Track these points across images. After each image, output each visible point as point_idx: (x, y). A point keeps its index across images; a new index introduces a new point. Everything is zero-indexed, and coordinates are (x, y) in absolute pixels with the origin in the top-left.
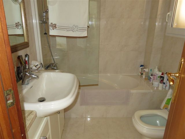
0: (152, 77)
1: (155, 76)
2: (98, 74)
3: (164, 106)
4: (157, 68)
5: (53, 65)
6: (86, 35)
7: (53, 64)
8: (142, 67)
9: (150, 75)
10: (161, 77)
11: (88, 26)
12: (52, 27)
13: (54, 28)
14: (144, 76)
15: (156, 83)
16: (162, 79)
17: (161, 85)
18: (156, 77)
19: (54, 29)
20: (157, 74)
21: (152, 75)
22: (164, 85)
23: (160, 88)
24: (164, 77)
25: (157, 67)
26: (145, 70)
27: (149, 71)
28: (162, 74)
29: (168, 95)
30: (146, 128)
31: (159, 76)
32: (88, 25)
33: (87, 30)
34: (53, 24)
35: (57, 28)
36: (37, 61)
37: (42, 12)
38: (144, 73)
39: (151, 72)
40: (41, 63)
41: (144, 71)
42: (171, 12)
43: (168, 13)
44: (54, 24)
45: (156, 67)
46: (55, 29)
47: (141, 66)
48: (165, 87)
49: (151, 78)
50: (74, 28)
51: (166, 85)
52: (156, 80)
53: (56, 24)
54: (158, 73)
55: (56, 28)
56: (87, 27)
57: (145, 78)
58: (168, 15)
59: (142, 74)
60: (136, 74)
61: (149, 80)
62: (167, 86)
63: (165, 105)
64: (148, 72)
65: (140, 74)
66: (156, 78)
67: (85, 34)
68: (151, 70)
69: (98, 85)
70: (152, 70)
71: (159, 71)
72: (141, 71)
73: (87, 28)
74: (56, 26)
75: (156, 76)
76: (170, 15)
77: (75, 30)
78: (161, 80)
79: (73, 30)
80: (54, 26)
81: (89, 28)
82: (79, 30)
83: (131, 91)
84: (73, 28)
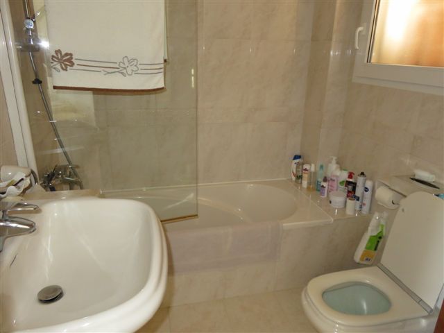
0: (325, 184)
1: (334, 180)
2: (197, 183)
3: (363, 255)
4: (334, 161)
5: (65, 171)
6: (161, 85)
7: (65, 168)
8: (297, 161)
9: (320, 179)
10: (348, 183)
11: (165, 61)
12: (60, 61)
13: (66, 65)
14: (305, 183)
15: (338, 199)
16: (350, 187)
17: (350, 203)
18: (335, 184)
19: (66, 70)
20: (337, 177)
21: (325, 180)
22: (358, 202)
23: (349, 212)
24: (355, 184)
25: (335, 158)
26: (306, 166)
27: (318, 169)
28: (350, 176)
29: (370, 228)
30: (339, 324)
31: (341, 180)
32: (166, 58)
33: (162, 70)
34: (63, 53)
35: (75, 67)
36: (17, 165)
37: (24, 18)
38: (305, 176)
39: (321, 172)
40: (32, 172)
41: (306, 170)
42: (365, 24)
43: (360, 29)
44: (67, 54)
45: (332, 159)
46: (69, 67)
47: (296, 157)
48: (361, 207)
49: (323, 186)
50: (127, 64)
51: (362, 202)
52: (337, 190)
53: (71, 55)
54: (338, 173)
55: (73, 64)
56: (162, 61)
57: (308, 188)
58: (360, 32)
59: (299, 177)
60: (284, 179)
61: (319, 191)
62: (364, 204)
63: (365, 251)
64: (315, 173)
65: (294, 178)
66: (335, 186)
67: (157, 82)
68: (322, 167)
69: (197, 215)
70: (324, 167)
71: (341, 169)
72: (296, 171)
73: (162, 66)
74: (73, 60)
75: (335, 182)
76: (364, 33)
77: (130, 72)
78: (349, 192)
79: (124, 71)
80: (66, 60)
81: (167, 66)
82: (140, 71)
83: (284, 225)
84: (122, 65)
